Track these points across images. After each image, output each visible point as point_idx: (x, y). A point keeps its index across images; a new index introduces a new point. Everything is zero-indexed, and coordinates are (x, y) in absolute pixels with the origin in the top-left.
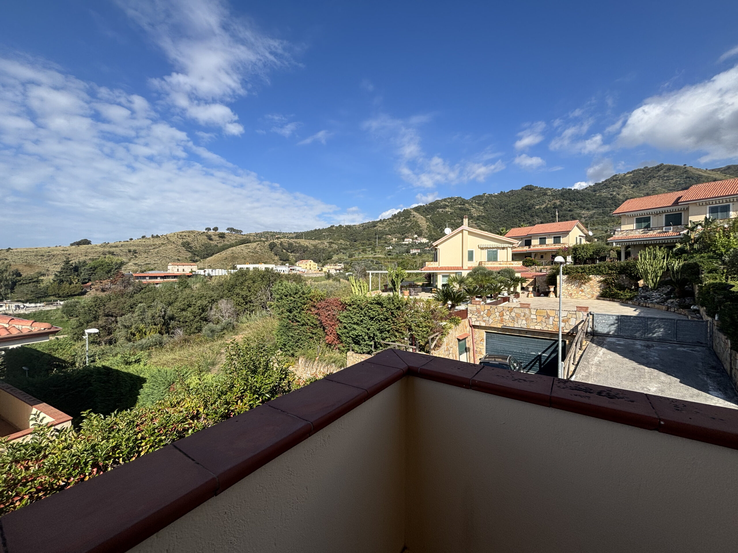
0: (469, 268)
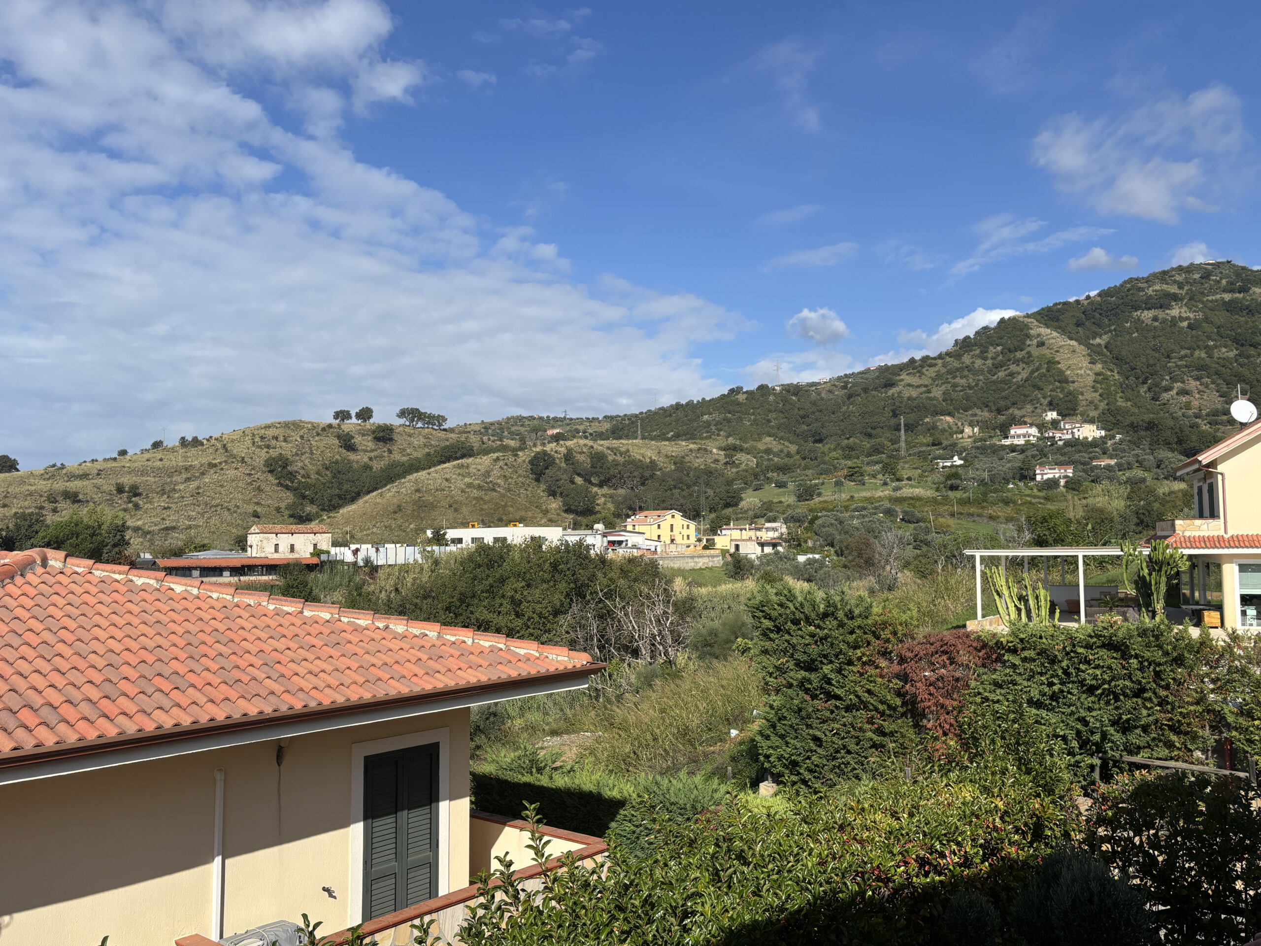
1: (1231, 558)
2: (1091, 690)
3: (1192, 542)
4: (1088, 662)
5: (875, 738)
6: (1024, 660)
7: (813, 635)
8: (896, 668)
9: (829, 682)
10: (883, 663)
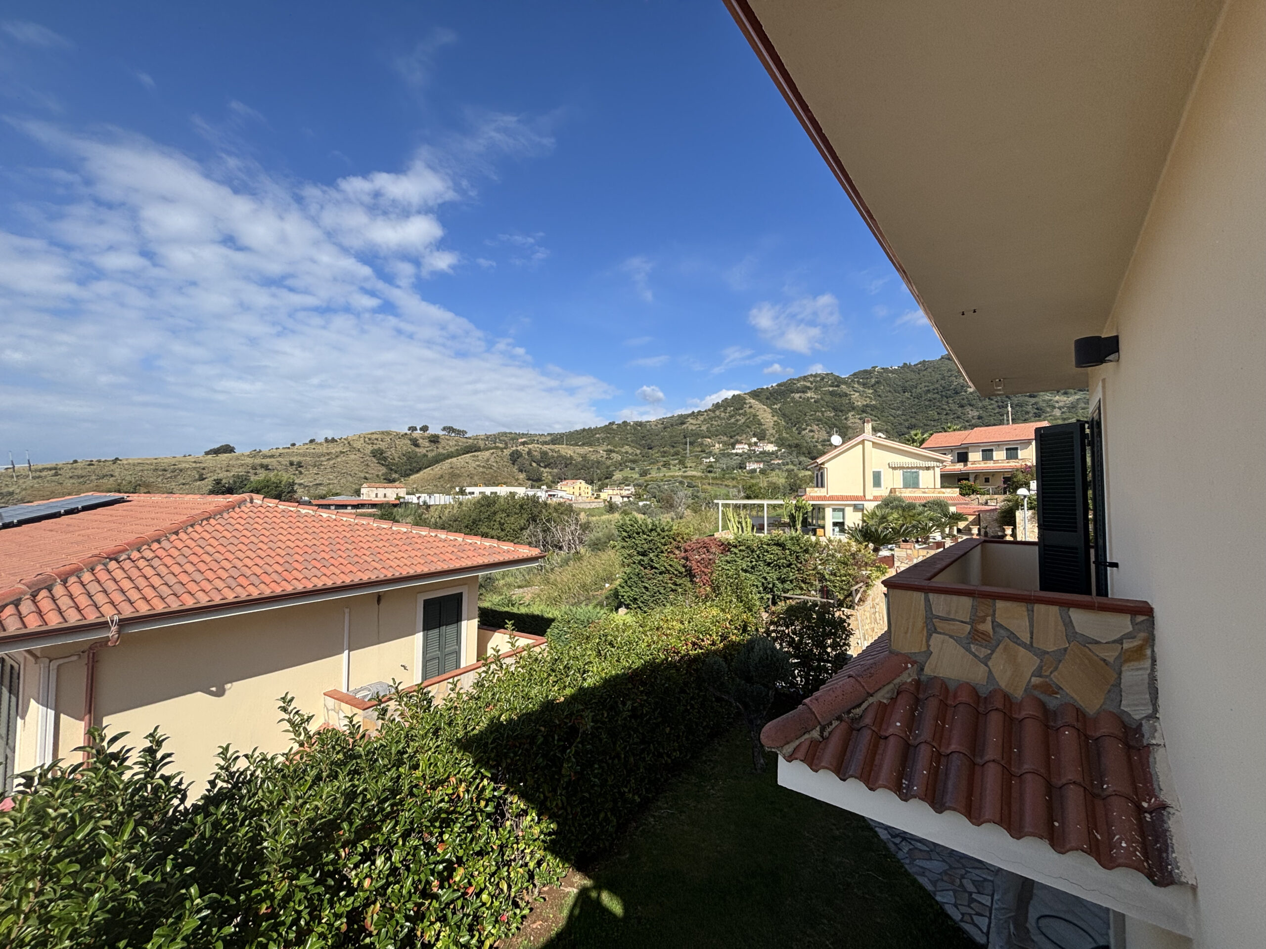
0: (875, 499)
1: (829, 506)
2: (769, 564)
3: (813, 498)
4: (768, 552)
5: (673, 587)
6: (740, 551)
7: (645, 539)
8: (683, 554)
9: (652, 561)
10: (677, 552)
